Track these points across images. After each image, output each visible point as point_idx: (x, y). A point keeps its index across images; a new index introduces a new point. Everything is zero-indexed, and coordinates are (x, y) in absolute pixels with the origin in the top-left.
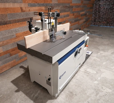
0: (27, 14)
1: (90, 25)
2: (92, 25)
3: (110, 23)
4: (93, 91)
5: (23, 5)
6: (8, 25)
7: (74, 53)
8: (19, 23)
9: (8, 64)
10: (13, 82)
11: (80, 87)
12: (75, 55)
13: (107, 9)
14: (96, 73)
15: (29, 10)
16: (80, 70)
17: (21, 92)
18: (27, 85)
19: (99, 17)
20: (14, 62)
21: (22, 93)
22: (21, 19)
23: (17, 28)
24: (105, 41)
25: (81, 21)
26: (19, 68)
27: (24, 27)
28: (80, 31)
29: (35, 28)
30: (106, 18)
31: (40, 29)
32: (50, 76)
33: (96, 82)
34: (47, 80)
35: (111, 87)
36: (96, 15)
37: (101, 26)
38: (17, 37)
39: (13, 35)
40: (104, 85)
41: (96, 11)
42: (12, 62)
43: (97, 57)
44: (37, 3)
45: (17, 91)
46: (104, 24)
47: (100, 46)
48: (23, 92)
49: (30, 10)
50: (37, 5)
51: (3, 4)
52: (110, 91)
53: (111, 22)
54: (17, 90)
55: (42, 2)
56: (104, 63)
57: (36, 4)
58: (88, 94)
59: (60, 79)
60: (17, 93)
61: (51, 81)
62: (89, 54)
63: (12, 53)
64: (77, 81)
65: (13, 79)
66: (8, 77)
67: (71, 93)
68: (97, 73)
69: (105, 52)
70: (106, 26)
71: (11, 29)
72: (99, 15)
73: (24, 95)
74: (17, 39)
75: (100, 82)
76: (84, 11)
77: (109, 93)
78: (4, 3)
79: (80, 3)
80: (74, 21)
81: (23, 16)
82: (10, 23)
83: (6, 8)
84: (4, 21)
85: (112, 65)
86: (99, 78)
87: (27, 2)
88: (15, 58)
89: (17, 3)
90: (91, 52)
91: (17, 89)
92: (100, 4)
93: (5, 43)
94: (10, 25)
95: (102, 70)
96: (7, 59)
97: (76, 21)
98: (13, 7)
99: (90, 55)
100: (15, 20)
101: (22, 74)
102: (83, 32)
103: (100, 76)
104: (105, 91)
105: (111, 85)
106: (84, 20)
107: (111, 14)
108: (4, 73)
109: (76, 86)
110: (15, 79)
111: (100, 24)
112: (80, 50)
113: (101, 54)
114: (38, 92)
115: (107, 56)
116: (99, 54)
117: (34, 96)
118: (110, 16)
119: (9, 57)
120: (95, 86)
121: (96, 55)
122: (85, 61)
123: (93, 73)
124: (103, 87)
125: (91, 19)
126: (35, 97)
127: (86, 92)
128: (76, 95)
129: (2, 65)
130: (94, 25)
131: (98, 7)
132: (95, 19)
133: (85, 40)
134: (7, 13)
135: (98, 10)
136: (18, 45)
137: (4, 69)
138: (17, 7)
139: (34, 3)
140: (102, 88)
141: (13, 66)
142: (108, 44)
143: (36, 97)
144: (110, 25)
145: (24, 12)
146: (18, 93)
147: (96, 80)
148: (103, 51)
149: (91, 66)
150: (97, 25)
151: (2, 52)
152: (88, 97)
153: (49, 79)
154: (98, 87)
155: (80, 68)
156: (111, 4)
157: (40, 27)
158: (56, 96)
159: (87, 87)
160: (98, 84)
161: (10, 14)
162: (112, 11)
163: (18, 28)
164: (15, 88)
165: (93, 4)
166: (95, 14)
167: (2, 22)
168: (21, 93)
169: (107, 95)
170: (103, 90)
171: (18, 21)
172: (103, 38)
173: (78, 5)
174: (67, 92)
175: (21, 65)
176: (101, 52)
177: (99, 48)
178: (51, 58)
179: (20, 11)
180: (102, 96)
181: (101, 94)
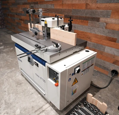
33: (18, 112)
64: (31, 93)
81: (86, 14)
98: (78, 3)
152: (9, 94)
159: (18, 98)
161: (74, 9)
163: (78, 25)
167: (67, 15)
171: (80, 18)
174: (23, 82)
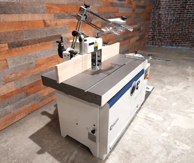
0: (52, 30)
1: (146, 45)
2: (149, 45)
3: (178, 42)
4: (161, 148)
5: (47, 17)
6: (24, 47)
7: (131, 89)
8: (41, 44)
9: (22, 108)
10: (32, 137)
11: (140, 142)
12: (132, 92)
13: (171, 20)
14: (163, 119)
15: (56, 24)
16: (138, 115)
17: (46, 153)
18: (55, 142)
19: (160, 33)
20: (32, 106)
21: (49, 155)
22: (44, 38)
23: (38, 52)
24: (172, 70)
25: (133, 40)
26: (41, 115)
27: (47, 50)
28: (137, 55)
29: (69, 52)
30: (170, 34)
31: (77, 53)
32: (94, 125)
33: (165, 134)
34: (89, 133)
35: (188, 141)
36: (155, 30)
37: (163, 46)
38: (37, 66)
39: (32, 63)
40: (178, 138)
41: (155, 24)
42: (30, 105)
43: (162, 95)
44: (67, 13)
45: (40, 152)
46: (168, 43)
47: (165, 78)
48: (50, 153)
49: (58, 24)
50: (67, 17)
51: (17, 15)
52: (188, 147)
53: (178, 40)
54: (41, 150)
55: (74, 12)
56: (174, 104)
57: (66, 15)
58: (154, 154)
59: (111, 130)
60: (40, 156)
61: (97, 134)
62: (150, 90)
63: (29, 91)
65: (32, 132)
66: (24, 130)
67: (127, 152)
68: (165, 119)
69: (173, 86)
70: (170, 47)
71: (28, 53)
72: (159, 30)
73: (51, 158)
74: (37, 69)
75: (170, 134)
76: (136, 24)
77: (187, 151)
78: (19, 13)
79: (131, 12)
80: (122, 39)
81: (46, 33)
82: (28, 45)
83: (21, 22)
84: (19, 42)
85: (186, 106)
86: (169, 128)
87: (52, 12)
88: (34, 99)
89: (39, 13)
90: (152, 87)
91: (39, 148)
92: (160, 13)
93: (19, 75)
94: (28, 48)
95: (172, 115)
96: (22, 100)
97: (125, 39)
98: (32, 20)
99: (151, 92)
100: (35, 40)
101: (46, 124)
102: (141, 56)
103: (170, 124)
104: (180, 147)
105: (188, 139)
106: (137, 38)
107: (177, 27)
108: (17, 123)
109: (133, 141)
110: (35, 133)
111: (161, 43)
112: (138, 84)
113: (167, 90)
114: (75, 153)
115: (177, 93)
116: (164, 89)
117: (68, 159)
118: (177, 31)
119: (25, 97)
120: (163, 140)
121: (159, 92)
122: (144, 101)
123: (159, 121)
124: (176, 141)
125: (147, 36)
126: (70, 160)
127: (151, 150)
128: (135, 156)
129: (14, 110)
130: (152, 46)
131: (157, 18)
132: (153, 35)
133: (145, 69)
134: (24, 29)
135: (157, 23)
136: (43, 78)
137: (17, 116)
138: (38, 19)
139: (63, 13)
140: (176, 143)
141: (30, 113)
142: (177, 75)
143: (72, 161)
144: (177, 44)
145: (49, 26)
146: (42, 155)
147: (164, 131)
148: (170, 85)
149: (155, 110)
150: (157, 45)
151: (14, 89)
152: (155, 158)
153: (93, 131)
154: (169, 143)
155: (137, 112)
156: (177, 14)
157: (76, 50)
158: (104, 158)
159: (151, 142)
160: (168, 137)
161: (27, 30)
162: (179, 24)
163: (40, 51)
164: (36, 147)
165: (149, 14)
166: (154, 28)
167: (15, 42)
168: (46, 155)
169: (183, 154)
170: (176, 147)
171: (40, 41)
172: (167, 65)
173: (128, 15)
174: (121, 151)
175: (44, 110)
176: (168, 87)
177: (163, 80)
178: (100, 97)
179: (42, 26)
180: (176, 156)
181: (174, 153)
